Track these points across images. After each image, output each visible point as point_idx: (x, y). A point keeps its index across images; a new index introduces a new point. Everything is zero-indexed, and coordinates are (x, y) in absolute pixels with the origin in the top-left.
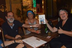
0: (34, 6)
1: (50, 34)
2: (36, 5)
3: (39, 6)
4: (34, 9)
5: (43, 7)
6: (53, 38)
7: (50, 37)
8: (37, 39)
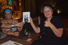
0: (10, 3)
1: (30, 36)
2: (12, 2)
3: (16, 3)
4: (10, 7)
5: (20, 4)
6: (34, 40)
7: (31, 39)
8: (15, 44)
